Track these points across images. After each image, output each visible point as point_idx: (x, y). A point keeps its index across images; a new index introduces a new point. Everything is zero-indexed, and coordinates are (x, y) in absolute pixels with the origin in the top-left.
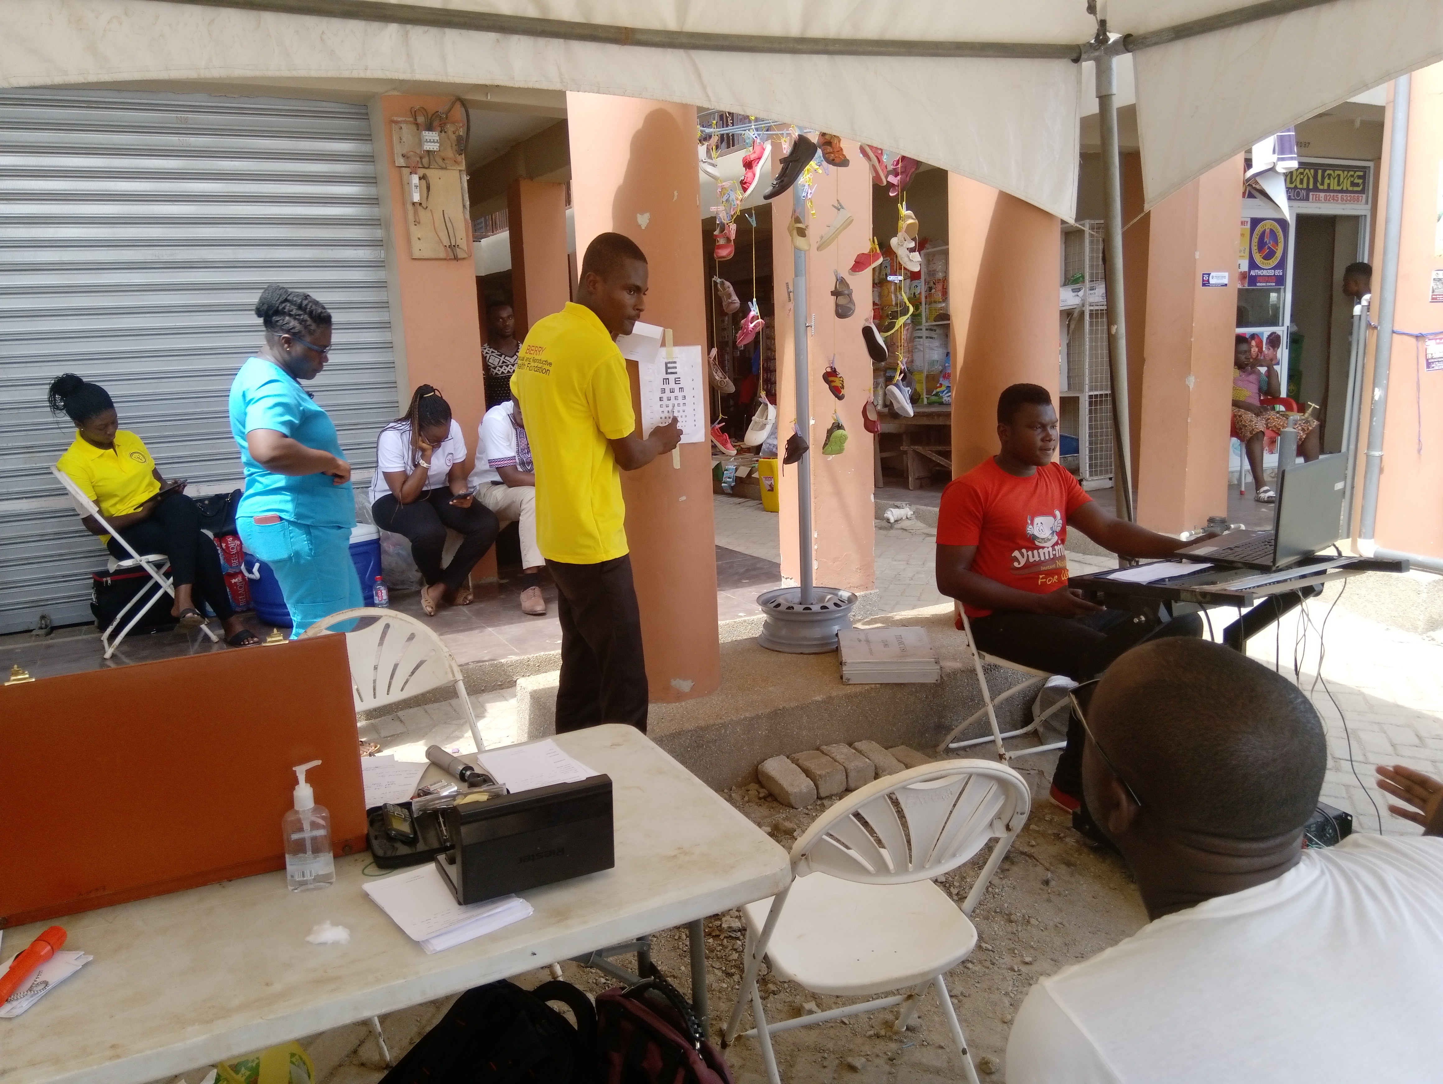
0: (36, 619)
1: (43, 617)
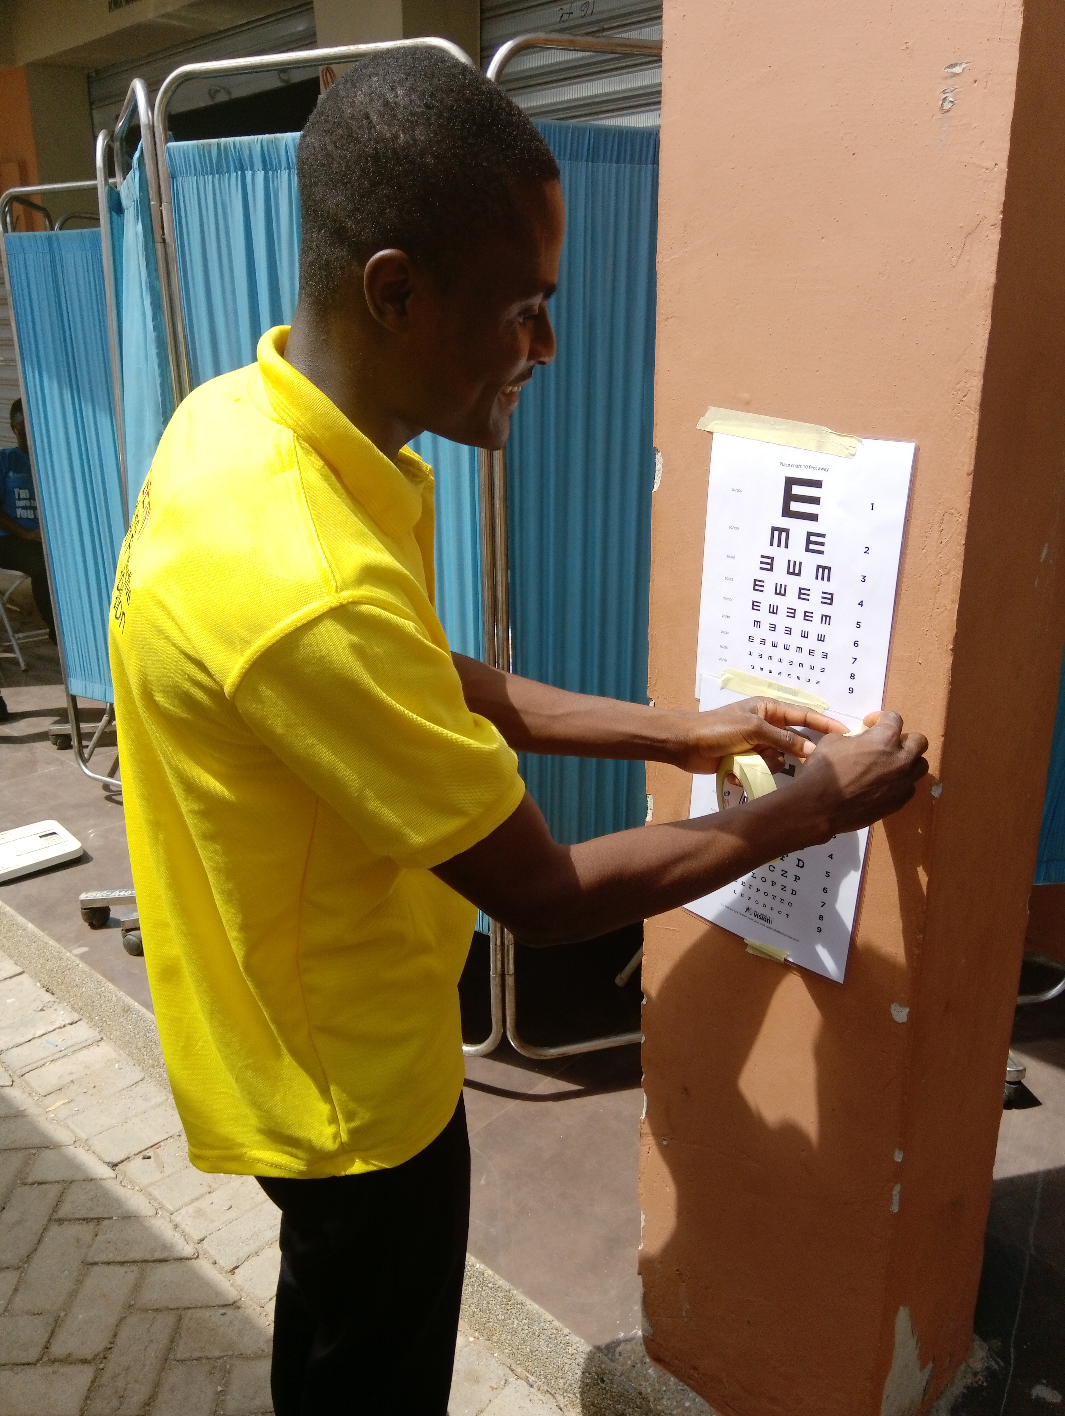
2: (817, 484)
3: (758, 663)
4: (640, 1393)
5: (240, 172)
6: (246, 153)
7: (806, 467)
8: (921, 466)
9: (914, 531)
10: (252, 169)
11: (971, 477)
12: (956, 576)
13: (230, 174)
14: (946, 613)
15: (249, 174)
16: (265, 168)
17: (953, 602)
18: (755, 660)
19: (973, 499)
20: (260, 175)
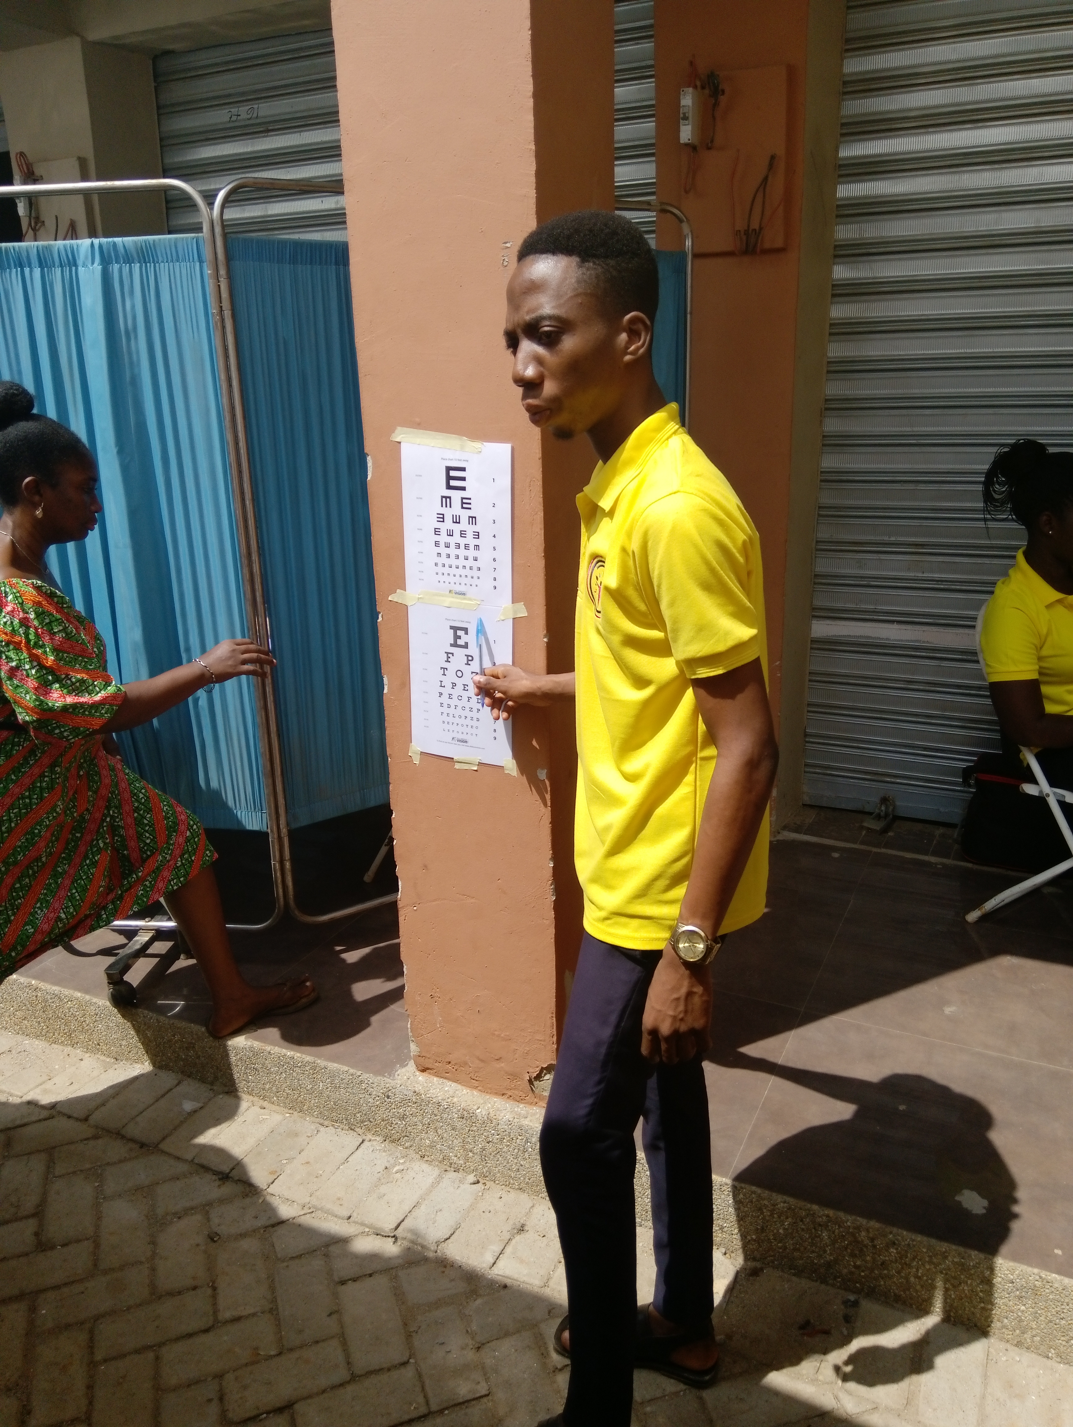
0: (875, 799)
1: (884, 800)
2: (463, 469)
3: (442, 579)
4: (415, 1092)
5: (19, 269)
6: (24, 254)
7: (456, 460)
8: (516, 456)
9: (517, 492)
10: (30, 266)
11: (541, 460)
12: (541, 514)
13: (11, 269)
14: (538, 536)
15: (27, 270)
16: (41, 265)
17: (541, 529)
18: (440, 577)
19: (543, 471)
20: (37, 272)
